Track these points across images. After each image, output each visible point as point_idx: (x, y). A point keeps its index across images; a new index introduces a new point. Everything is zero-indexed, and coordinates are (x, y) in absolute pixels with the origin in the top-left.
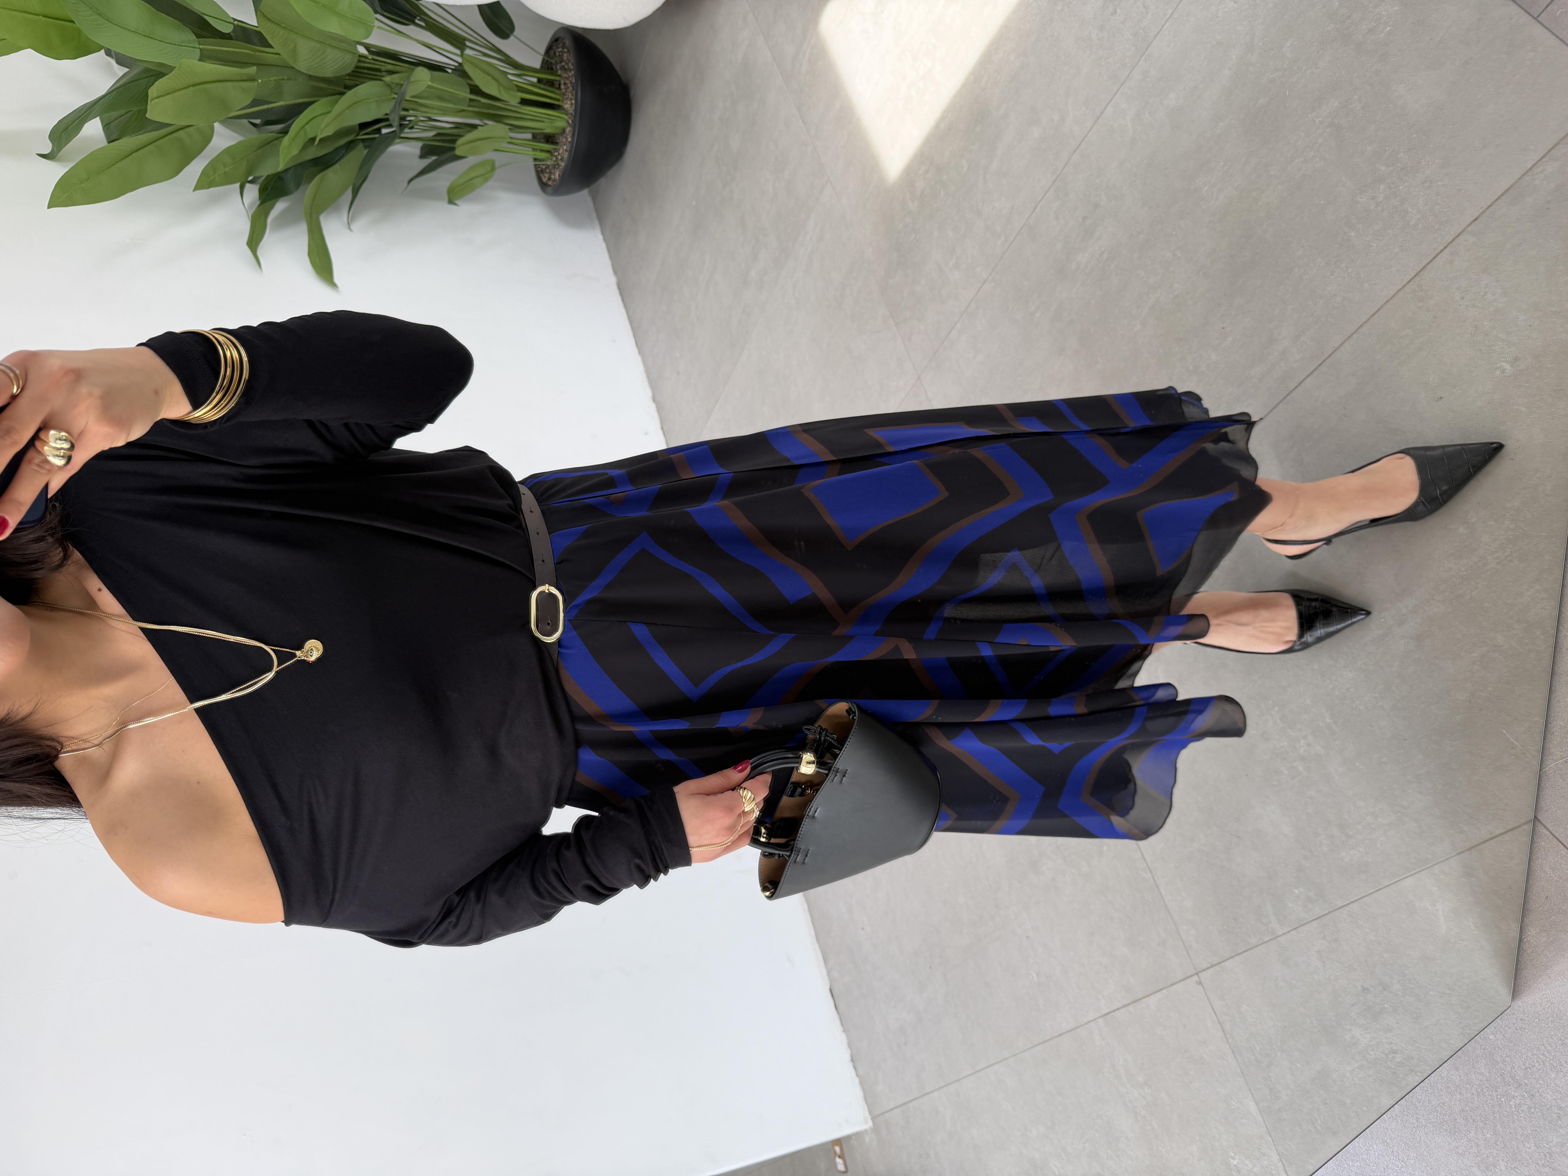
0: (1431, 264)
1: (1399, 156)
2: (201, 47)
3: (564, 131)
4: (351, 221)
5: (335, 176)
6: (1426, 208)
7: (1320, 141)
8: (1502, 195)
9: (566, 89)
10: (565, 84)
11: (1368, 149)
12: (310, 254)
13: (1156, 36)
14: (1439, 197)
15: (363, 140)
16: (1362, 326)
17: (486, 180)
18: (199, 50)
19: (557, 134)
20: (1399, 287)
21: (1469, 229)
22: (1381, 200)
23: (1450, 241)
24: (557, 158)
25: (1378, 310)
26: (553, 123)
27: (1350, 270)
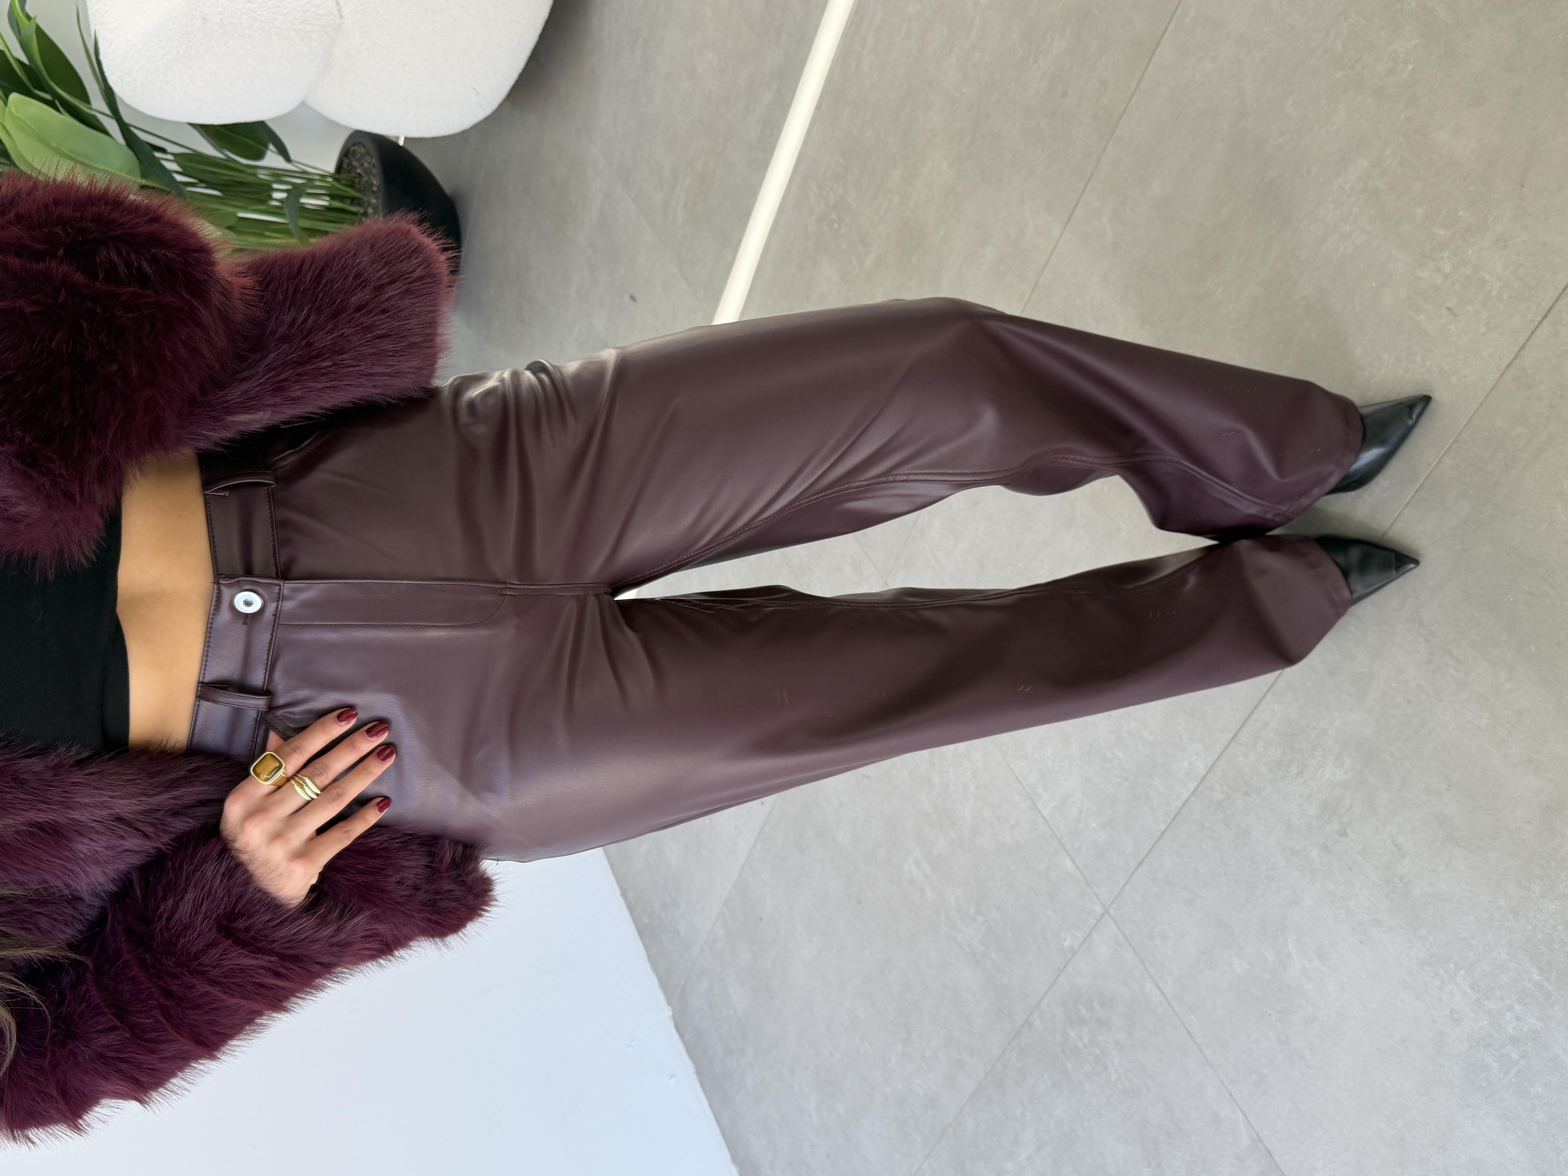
0: (1530, 342)
1: (1459, 215)
6: (1508, 273)
7: (1355, 211)
11: (1417, 212)
13: (1122, 115)
14: (1520, 257)
22: (1448, 270)
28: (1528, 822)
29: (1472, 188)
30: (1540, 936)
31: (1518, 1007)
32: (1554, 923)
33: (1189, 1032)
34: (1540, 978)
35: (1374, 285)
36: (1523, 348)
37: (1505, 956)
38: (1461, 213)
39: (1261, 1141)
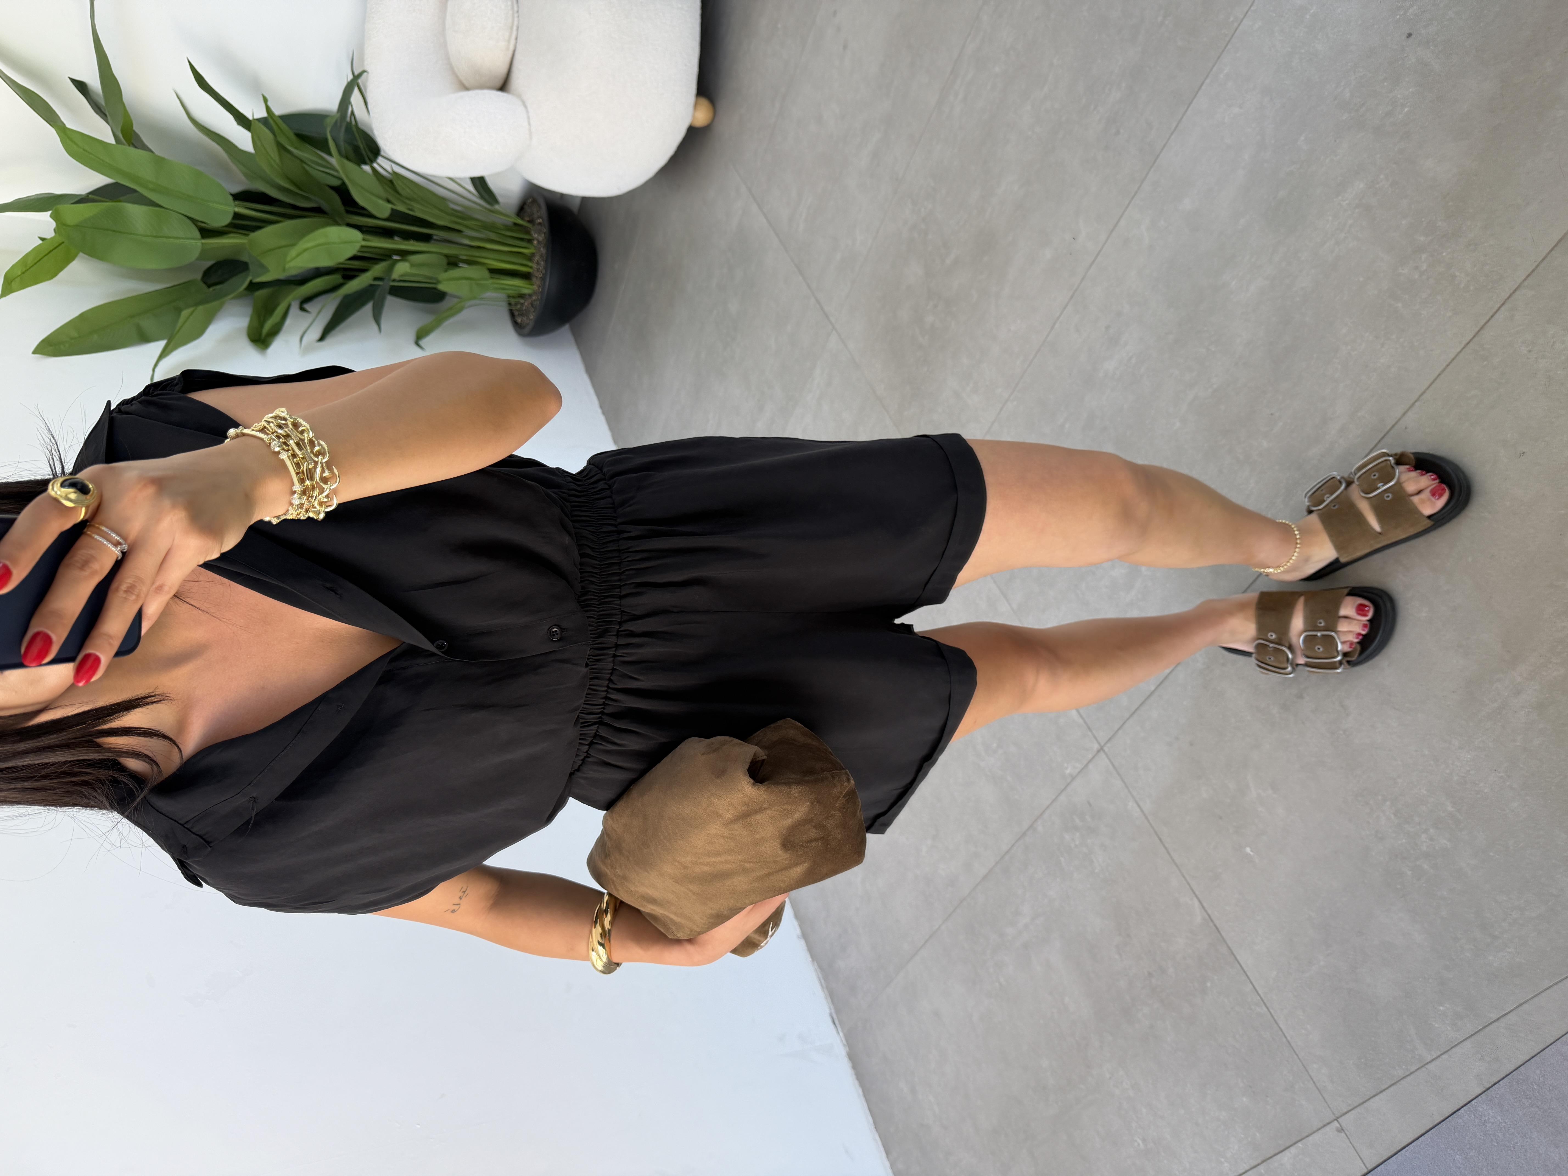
0: (1490, 323)
1: (1437, 225)
6: (1475, 269)
7: (1350, 222)
8: (1555, 246)
11: (1403, 223)
13: (1162, 149)
14: (1487, 258)
16: (1424, 392)
20: (1459, 350)
21: (1526, 283)
22: (1425, 268)
23: (1506, 297)
25: (1439, 375)
27: (1402, 340)
28: (1454, 692)
29: (1451, 204)
30: (1456, 778)
31: (1432, 831)
32: (1468, 769)
33: (1160, 840)
34: (1452, 809)
35: (1361, 279)
36: (1482, 328)
37: (1425, 792)
38: (1440, 224)
39: (1212, 921)
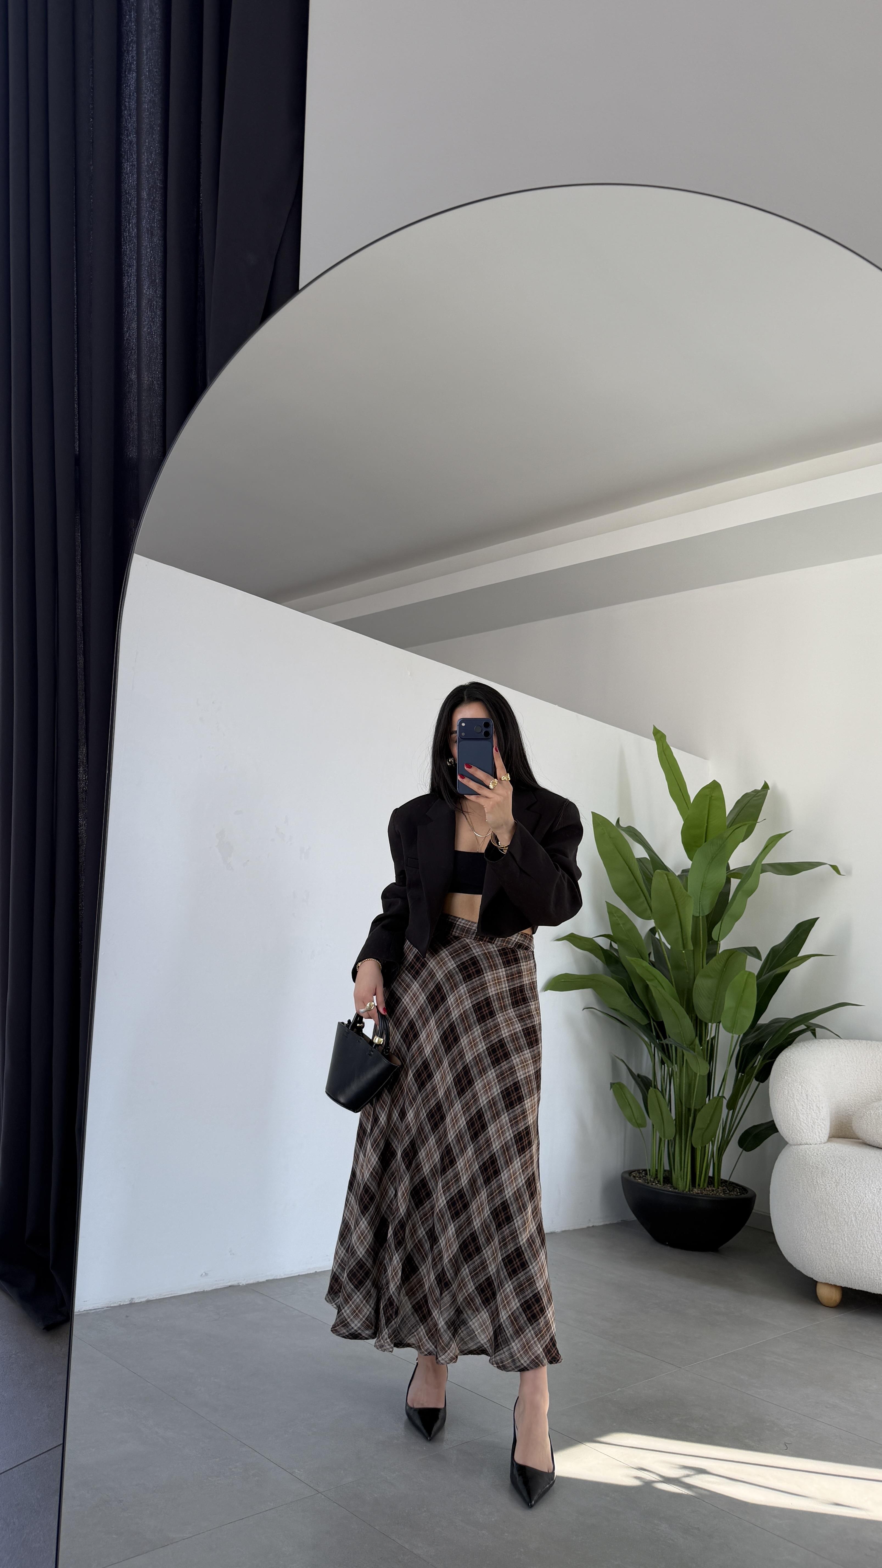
2: (701, 917)
3: (676, 1189)
4: (590, 1011)
5: (622, 1000)
9: (709, 1191)
10: (713, 1190)
12: (566, 975)
15: (650, 1024)
17: (630, 1120)
18: (698, 915)
19: (672, 1184)
24: (653, 1182)
26: (681, 1178)
